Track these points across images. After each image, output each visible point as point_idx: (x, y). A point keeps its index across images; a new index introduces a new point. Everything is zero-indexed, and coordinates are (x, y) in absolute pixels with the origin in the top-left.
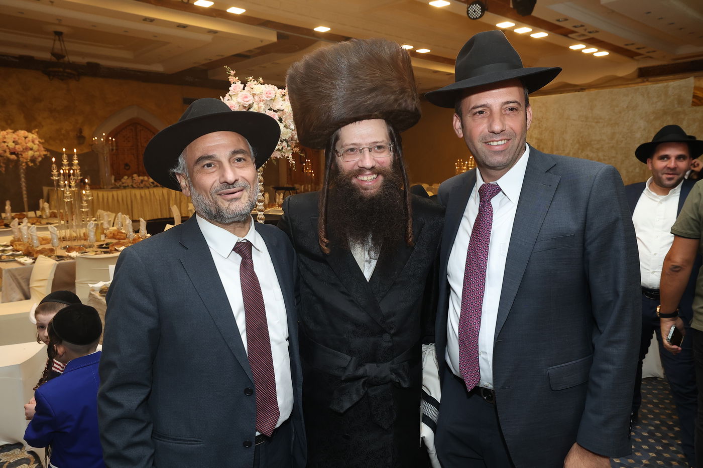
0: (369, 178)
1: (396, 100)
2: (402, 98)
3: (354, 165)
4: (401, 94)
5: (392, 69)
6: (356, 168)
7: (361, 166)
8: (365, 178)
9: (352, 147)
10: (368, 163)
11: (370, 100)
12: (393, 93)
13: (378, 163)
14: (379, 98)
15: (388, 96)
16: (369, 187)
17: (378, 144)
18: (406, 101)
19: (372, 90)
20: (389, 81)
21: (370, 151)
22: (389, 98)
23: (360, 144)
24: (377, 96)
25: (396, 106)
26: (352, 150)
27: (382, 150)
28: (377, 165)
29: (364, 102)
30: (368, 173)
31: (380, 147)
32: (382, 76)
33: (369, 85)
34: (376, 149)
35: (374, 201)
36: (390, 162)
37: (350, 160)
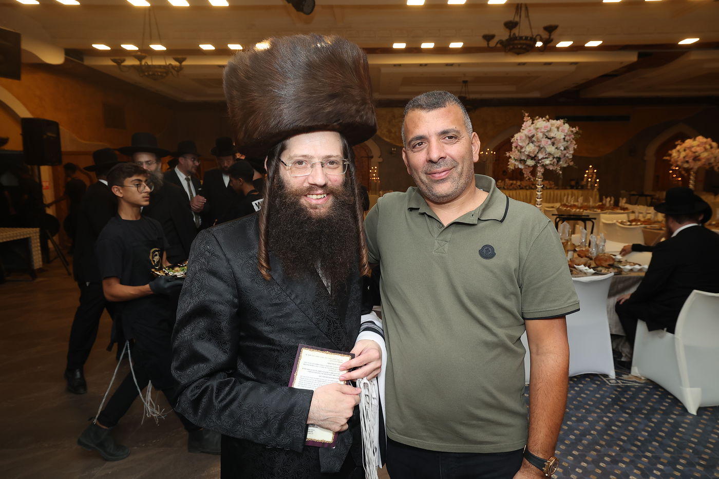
0: (319, 196)
1: (357, 112)
2: (363, 110)
3: (304, 181)
4: (362, 105)
5: (354, 76)
6: (306, 185)
7: (312, 183)
8: (315, 197)
9: (301, 158)
10: (320, 181)
11: (330, 108)
12: (354, 102)
13: (330, 180)
14: (340, 106)
15: (350, 105)
16: (318, 206)
17: (332, 159)
18: (367, 113)
19: (333, 96)
20: (351, 88)
21: (322, 167)
22: (351, 108)
23: (312, 157)
24: (338, 103)
25: (357, 119)
26: (300, 163)
27: (335, 165)
28: (329, 183)
29: (323, 108)
30: (320, 191)
31: (332, 163)
32: (343, 82)
33: (330, 90)
34: (328, 164)
35: (323, 222)
37: (299, 175)
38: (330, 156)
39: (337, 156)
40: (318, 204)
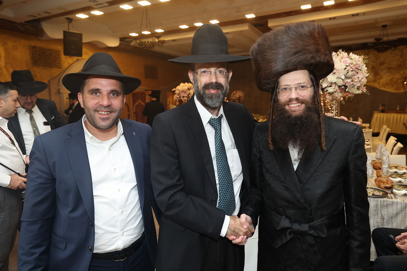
0: (295, 105)
1: (312, 58)
3: (287, 98)
4: (316, 53)
5: (310, 39)
6: (288, 99)
7: (290, 98)
8: (293, 105)
9: (285, 87)
10: (294, 96)
11: (295, 59)
12: (310, 53)
13: (301, 96)
14: (300, 57)
15: (307, 55)
17: (302, 85)
19: (296, 53)
20: (308, 46)
21: (296, 89)
23: (289, 85)
24: (299, 56)
25: (313, 61)
26: (285, 89)
27: (304, 88)
28: (301, 98)
29: (291, 60)
30: (294, 102)
31: (303, 87)
32: (302, 44)
33: (294, 50)
34: (300, 88)
35: (299, 118)
36: (309, 96)
37: (284, 95)
38: (300, 83)
39: (304, 83)
40: (296, 109)
